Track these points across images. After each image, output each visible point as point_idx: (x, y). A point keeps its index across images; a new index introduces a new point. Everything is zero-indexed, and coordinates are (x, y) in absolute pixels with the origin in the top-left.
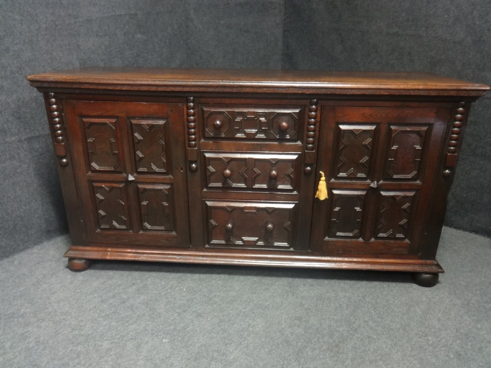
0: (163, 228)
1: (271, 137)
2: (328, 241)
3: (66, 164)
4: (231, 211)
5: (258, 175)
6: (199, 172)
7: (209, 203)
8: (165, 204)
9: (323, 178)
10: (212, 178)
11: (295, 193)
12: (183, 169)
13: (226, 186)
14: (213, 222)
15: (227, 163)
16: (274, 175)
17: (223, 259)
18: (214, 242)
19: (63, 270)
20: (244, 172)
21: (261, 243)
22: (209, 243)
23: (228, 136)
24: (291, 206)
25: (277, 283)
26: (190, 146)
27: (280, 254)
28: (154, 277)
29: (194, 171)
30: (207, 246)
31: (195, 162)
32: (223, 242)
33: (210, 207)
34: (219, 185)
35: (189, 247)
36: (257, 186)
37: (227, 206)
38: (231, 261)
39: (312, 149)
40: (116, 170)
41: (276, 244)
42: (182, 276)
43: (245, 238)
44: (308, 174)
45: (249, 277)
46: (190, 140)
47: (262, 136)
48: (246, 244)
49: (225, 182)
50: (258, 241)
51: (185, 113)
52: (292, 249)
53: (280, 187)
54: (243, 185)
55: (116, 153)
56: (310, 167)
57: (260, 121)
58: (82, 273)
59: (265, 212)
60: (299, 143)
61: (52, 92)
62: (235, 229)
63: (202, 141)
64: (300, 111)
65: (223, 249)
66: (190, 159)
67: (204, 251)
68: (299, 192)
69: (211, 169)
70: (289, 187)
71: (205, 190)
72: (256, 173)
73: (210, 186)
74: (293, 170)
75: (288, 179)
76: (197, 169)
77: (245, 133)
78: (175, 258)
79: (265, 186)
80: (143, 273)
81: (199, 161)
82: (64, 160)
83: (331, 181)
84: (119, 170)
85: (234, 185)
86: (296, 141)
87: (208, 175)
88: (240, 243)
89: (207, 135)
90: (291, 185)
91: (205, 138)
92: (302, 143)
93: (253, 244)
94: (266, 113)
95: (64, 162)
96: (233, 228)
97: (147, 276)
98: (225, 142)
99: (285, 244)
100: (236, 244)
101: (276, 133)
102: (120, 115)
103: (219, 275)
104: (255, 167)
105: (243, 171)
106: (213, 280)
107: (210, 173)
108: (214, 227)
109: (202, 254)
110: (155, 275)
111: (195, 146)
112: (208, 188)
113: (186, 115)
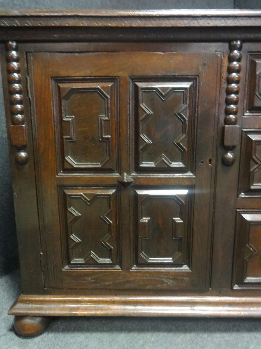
0: (169, 260)
3: (25, 161)
6: (236, 165)
7: (248, 217)
8: (178, 220)
10: (258, 175)
14: (251, 247)
18: (249, 279)
19: (5, 335)
22: (240, 283)
26: (227, 122)
28: (153, 342)
29: (226, 163)
30: (236, 287)
31: (231, 149)
33: (249, 222)
35: (208, 290)
40: (105, 167)
46: (228, 113)
51: (225, 69)
55: (108, 138)
58: (37, 340)
61: (13, 41)
63: (247, 114)
66: (227, 143)
67: (230, 296)
69: (258, 159)
71: (242, 195)
73: (252, 187)
76: (233, 161)
80: (132, 334)
81: (238, 146)
82: (23, 154)
84: (108, 166)
87: (252, 169)
89: (257, 104)
91: (252, 109)
95: (21, 157)
97: (141, 342)
102: (120, 74)
107: (256, 166)
108: (252, 255)
110: (153, 339)
111: (235, 122)
112: (249, 191)
113: (226, 71)
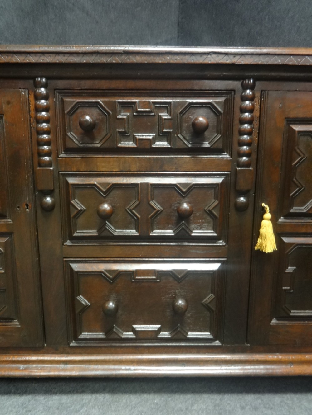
1: (179, 145)
2: (276, 326)
4: (114, 279)
5: (158, 213)
6: (57, 211)
7: (76, 267)
9: (268, 215)
10: (81, 220)
11: (221, 243)
12: (30, 205)
13: (104, 234)
14: (82, 299)
15: (105, 193)
16: (186, 210)
17: (100, 367)
18: (85, 335)
20: (134, 209)
21: (165, 334)
22: (76, 339)
23: (107, 145)
24: (215, 267)
25: (195, 407)
26: (41, 164)
27: (198, 353)
29: (49, 209)
30: (73, 344)
31: (50, 193)
32: (101, 335)
33: (77, 272)
34: (93, 232)
35: (43, 347)
36: (156, 233)
37: (106, 271)
38: (114, 370)
39: (247, 165)
41: (191, 335)
42: (29, 401)
43: (139, 327)
44: (241, 209)
45: (145, 396)
46: (42, 154)
47: (163, 144)
48: (141, 336)
49: (102, 228)
50: (160, 330)
51: (32, 107)
52: (217, 343)
53: (196, 233)
54: (133, 232)
56: (244, 197)
57: (160, 117)
59: (171, 279)
60: (226, 155)
62: (120, 312)
63: (62, 155)
64: (225, 100)
65: (101, 347)
66: (41, 187)
67: (68, 353)
68: (227, 243)
69: (78, 204)
70: (210, 233)
71: (68, 243)
72: (155, 209)
73: (75, 234)
74: (217, 202)
75: (209, 218)
76: (53, 206)
77: (135, 140)
78: (18, 369)
79: (169, 233)
81: (57, 191)
83: (280, 220)
85: (118, 232)
86: (219, 151)
87: (72, 215)
88: (130, 335)
89: (70, 145)
90: (214, 229)
91: (68, 150)
92: (231, 155)
93: (153, 336)
94: (169, 103)
96: (116, 308)
98: (99, 156)
99: (207, 335)
100: (123, 337)
101: (187, 138)
103: (94, 396)
104: (152, 199)
105: (132, 207)
106: (82, 406)
107: (76, 212)
108: (86, 308)
109: (64, 358)
111: (49, 164)
112: (73, 239)
113: (34, 110)
